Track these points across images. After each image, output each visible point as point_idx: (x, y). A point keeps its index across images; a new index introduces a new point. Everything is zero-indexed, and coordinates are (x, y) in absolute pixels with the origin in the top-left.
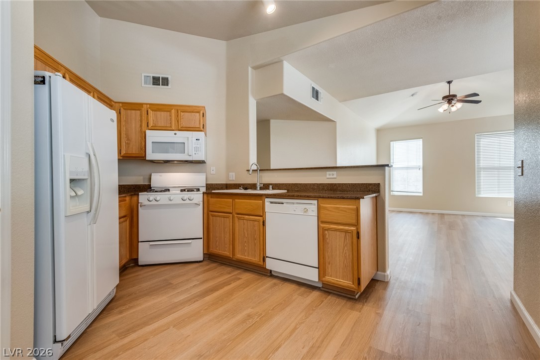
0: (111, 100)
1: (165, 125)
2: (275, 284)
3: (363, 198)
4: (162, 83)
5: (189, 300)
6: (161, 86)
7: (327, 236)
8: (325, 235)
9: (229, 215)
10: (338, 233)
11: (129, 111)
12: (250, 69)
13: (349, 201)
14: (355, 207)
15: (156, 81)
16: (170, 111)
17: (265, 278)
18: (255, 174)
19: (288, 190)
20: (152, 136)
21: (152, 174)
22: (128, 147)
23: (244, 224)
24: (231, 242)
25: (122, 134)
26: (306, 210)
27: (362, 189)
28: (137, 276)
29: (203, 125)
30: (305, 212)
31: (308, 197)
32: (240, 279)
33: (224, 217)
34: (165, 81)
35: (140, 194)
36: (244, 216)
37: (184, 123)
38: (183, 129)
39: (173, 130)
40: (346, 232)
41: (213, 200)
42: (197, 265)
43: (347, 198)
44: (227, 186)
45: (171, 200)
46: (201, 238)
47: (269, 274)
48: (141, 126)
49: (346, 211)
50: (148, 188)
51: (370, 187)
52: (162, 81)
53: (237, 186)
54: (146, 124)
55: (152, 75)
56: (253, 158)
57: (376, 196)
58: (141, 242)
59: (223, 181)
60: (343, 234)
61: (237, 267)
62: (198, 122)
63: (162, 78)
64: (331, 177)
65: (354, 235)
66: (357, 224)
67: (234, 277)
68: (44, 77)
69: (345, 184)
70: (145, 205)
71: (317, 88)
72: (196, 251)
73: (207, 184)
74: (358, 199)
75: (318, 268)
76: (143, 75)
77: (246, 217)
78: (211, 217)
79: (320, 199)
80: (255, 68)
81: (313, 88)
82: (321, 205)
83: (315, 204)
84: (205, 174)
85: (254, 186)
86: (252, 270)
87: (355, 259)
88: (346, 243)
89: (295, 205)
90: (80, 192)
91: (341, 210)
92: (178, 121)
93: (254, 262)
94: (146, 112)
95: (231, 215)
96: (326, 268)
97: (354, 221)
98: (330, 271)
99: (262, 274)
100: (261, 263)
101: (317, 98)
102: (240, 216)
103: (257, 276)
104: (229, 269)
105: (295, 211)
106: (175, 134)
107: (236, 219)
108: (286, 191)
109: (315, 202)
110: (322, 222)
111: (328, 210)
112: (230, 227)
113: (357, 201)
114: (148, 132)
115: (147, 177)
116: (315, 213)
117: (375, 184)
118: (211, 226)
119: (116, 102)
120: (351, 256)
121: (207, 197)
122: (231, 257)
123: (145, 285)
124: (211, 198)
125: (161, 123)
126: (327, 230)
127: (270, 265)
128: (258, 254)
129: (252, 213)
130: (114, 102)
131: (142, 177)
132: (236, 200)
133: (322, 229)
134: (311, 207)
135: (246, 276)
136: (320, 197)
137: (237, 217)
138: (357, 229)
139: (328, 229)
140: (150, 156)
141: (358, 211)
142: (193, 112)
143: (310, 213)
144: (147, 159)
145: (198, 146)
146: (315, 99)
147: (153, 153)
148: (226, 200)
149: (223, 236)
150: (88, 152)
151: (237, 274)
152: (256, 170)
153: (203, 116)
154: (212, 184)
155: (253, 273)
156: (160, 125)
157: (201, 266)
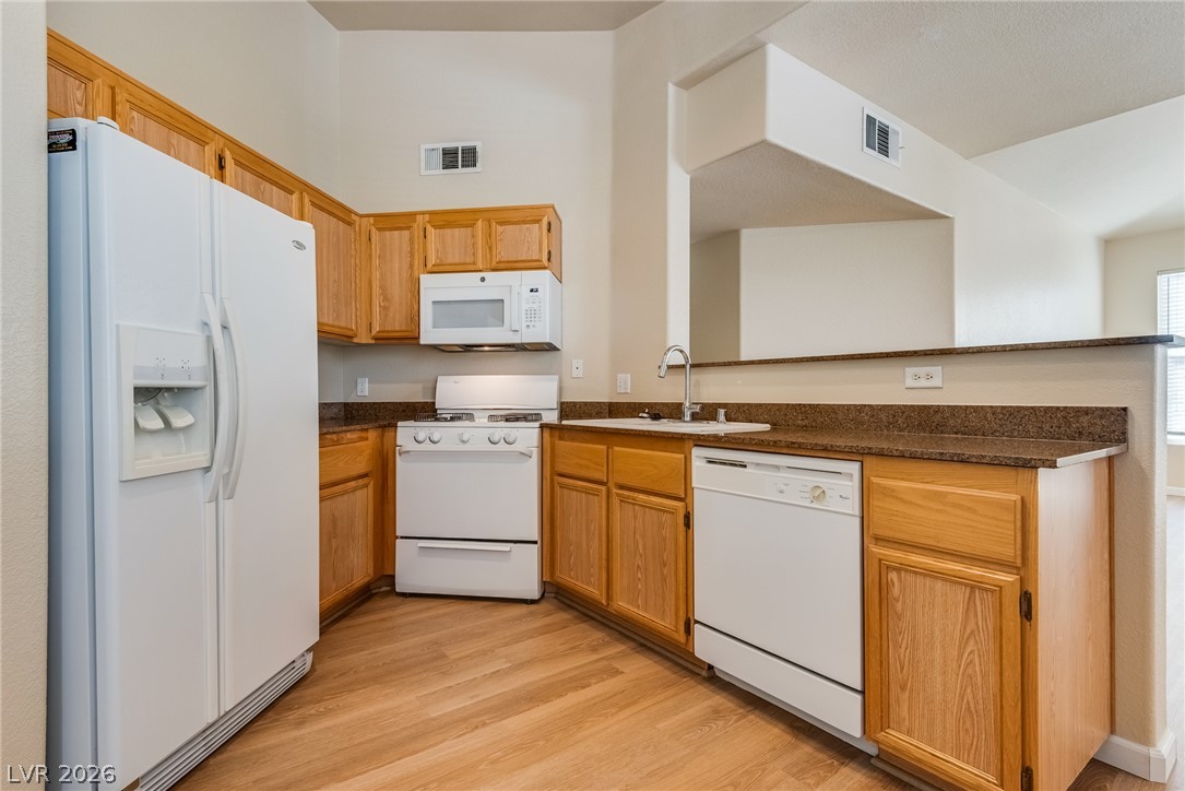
0: (350, 211)
1: (462, 261)
2: (716, 713)
3: (1053, 465)
4: (463, 161)
5: (465, 720)
6: (460, 170)
7: (896, 591)
8: (890, 585)
9: (600, 487)
10: (939, 585)
11: (387, 233)
12: (671, 88)
13: (990, 471)
14: (1016, 497)
15: (451, 159)
16: (472, 226)
17: (692, 683)
18: (678, 378)
19: (774, 425)
20: (435, 288)
21: (439, 378)
22: (386, 315)
23: (635, 518)
24: (604, 562)
25: (374, 287)
26: (819, 494)
27: (1046, 427)
28: (384, 620)
29: (549, 252)
30: (816, 498)
31: (825, 449)
32: (617, 672)
33: (587, 492)
34: (470, 157)
35: (399, 424)
36: (636, 495)
37: (503, 253)
38: (502, 266)
39: (481, 271)
40: (974, 586)
41: (565, 446)
42: (524, 609)
43: (980, 462)
44: (614, 410)
45: (463, 442)
46: (536, 542)
47: (704, 673)
48: (411, 266)
49: (974, 512)
50: (425, 411)
51: (1085, 420)
52: (463, 157)
53: (632, 410)
54: (422, 261)
55: (441, 146)
56: (679, 333)
57: (1110, 459)
58: (402, 538)
59: (603, 396)
60: (961, 594)
61: (620, 633)
62: (536, 247)
63: (463, 150)
64: (923, 383)
65: (1006, 601)
66: (1024, 560)
67: (605, 663)
68: (73, 133)
69: (976, 409)
70: (408, 452)
71: (882, 117)
72: (521, 574)
73: (562, 404)
74: (1031, 466)
75: (862, 692)
76: (423, 147)
77: (641, 496)
78: (557, 488)
79: (869, 461)
80: (687, 83)
81: (871, 121)
82: (874, 480)
83: (851, 475)
84: (557, 377)
85: (675, 411)
86: (657, 648)
87: (1012, 693)
88: (971, 626)
89: (783, 474)
90: (180, 419)
91: (954, 505)
92: (490, 248)
93: (661, 629)
94: (422, 233)
95: (604, 488)
96: (893, 702)
97: (1009, 551)
98: (905, 713)
99: (686, 668)
100: (681, 637)
101: (884, 150)
102: (626, 493)
103: (667, 673)
104: (598, 635)
105: (781, 492)
106: (483, 279)
107: (615, 502)
108: (767, 427)
109: (854, 468)
110: (878, 539)
111: (902, 500)
112: (601, 518)
113: (1025, 474)
114: (426, 280)
115: (431, 385)
116: (854, 506)
117: (1105, 412)
118: (558, 514)
119: (362, 216)
120: (993, 680)
121: (551, 436)
122: (604, 602)
123: (387, 650)
124: (561, 439)
125: (454, 257)
126: (898, 570)
127: (706, 646)
128: (673, 608)
129: (657, 488)
130: (356, 214)
131: (420, 386)
132: (616, 448)
133: (876, 565)
134: (841, 482)
135: (639, 667)
136: (870, 453)
137: (618, 495)
138: (1022, 581)
139: (901, 568)
140: (429, 335)
141: (1026, 513)
142: (524, 222)
143: (832, 503)
144: (422, 342)
145: (535, 306)
146: (875, 153)
147: (434, 327)
148: (591, 446)
149: (584, 544)
150: (206, 320)
151: (613, 657)
152: (683, 366)
153: (549, 230)
154: (575, 404)
155: (657, 658)
156: (450, 260)
157: (532, 614)
